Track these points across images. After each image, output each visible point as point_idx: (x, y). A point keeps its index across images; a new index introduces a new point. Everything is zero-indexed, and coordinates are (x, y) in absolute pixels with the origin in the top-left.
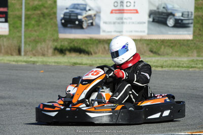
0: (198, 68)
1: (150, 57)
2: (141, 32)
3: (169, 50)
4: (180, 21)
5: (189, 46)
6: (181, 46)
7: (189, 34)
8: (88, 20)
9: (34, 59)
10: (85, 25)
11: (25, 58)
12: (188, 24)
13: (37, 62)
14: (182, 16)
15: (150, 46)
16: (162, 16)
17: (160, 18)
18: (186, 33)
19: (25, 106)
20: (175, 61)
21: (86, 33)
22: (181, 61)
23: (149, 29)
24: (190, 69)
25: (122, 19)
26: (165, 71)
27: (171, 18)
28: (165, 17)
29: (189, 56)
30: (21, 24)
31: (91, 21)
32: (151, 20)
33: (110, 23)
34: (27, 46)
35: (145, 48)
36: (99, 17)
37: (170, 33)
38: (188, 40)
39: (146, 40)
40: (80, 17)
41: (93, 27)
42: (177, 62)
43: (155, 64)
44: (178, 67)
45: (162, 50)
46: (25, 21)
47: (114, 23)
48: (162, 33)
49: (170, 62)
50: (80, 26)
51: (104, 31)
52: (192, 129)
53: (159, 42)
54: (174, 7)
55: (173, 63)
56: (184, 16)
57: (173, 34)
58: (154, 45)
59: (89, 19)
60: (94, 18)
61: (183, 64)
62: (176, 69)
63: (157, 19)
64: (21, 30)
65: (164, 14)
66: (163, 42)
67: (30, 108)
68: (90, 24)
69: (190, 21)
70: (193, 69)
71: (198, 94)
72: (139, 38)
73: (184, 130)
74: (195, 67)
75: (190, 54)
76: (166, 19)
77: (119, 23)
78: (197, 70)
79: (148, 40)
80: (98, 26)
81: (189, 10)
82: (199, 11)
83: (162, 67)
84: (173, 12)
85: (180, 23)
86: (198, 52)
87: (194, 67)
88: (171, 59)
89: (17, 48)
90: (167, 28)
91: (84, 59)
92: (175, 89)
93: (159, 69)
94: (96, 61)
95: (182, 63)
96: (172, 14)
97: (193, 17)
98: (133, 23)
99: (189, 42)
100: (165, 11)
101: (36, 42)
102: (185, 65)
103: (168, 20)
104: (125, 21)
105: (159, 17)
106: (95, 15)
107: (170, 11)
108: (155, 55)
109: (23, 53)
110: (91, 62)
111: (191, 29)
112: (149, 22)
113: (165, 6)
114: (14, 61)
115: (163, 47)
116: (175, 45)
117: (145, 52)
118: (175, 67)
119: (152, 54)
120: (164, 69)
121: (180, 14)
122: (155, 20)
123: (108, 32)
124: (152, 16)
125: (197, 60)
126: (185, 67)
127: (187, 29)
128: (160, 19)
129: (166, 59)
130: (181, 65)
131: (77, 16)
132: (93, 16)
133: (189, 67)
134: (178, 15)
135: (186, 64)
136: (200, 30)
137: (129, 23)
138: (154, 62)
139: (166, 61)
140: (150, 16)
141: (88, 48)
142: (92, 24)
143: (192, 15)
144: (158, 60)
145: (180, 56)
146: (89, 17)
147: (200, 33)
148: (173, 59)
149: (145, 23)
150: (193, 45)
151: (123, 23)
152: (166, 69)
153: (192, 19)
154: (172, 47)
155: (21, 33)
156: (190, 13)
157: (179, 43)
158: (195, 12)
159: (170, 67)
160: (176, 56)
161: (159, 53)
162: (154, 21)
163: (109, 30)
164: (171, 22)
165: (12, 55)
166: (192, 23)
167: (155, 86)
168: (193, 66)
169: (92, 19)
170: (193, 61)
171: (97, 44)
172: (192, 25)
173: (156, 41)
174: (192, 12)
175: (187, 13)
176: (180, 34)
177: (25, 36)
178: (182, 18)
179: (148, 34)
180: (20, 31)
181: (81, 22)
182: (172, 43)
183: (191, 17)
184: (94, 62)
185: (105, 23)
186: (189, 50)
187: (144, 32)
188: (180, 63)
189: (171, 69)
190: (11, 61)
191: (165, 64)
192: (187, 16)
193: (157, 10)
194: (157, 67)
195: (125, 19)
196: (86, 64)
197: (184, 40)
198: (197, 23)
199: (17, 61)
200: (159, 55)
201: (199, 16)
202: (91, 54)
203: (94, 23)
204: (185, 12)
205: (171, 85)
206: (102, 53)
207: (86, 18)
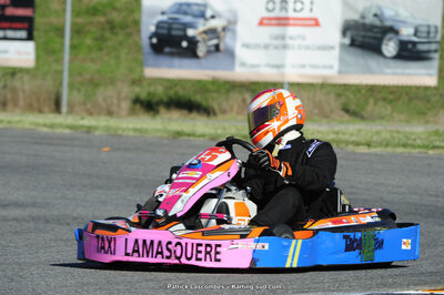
1: (342, 122)
2: (325, 67)
3: (387, 109)
4: (410, 46)
5: (428, 101)
6: (410, 100)
7: (430, 75)
8: (210, 39)
9: (88, 122)
10: (201, 50)
11: (70, 120)
12: (429, 51)
13: (95, 128)
14: (415, 34)
15: (343, 98)
16: (371, 34)
17: (366, 37)
18: (423, 71)
19: (68, 224)
20: (398, 132)
21: (202, 68)
22: (413, 133)
23: (341, 61)
24: (431, 152)
25: (283, 37)
26: (376, 155)
27: (390, 39)
28: (379, 35)
29: (427, 122)
30: (63, 44)
31: (215, 42)
32: (347, 41)
33: (257, 46)
34: (75, 93)
35: (333, 103)
36: (234, 32)
37: (387, 71)
38: (427, 88)
39: (334, 85)
40: (190, 32)
41: (218, 55)
42: (401, 136)
43: (354, 138)
44: (405, 145)
45: (369, 108)
46: (72, 39)
47: (266, 47)
48: (370, 71)
49: (386, 135)
50: (191, 52)
51: (243, 64)
52: (432, 283)
53: (363, 91)
54: (398, 15)
55: (394, 138)
56: (419, 34)
57: (395, 74)
58: (352, 96)
59: (210, 36)
60: (222, 34)
61: (415, 140)
62: (400, 150)
63: (360, 39)
64: (62, 58)
65: (375, 30)
66: (372, 89)
68: (213, 48)
69: (433, 47)
70: (437, 152)
72: (320, 81)
73: (415, 285)
74: (442, 147)
75: (432, 119)
76: (380, 41)
77: (276, 47)
79: (340, 86)
80: (231, 54)
81: (431, 23)
83: (369, 145)
84: (397, 26)
85: (410, 51)
87: (437, 147)
88: (389, 128)
89: (53, 97)
90: (381, 60)
91: (198, 125)
93: (363, 149)
94: (224, 128)
95: (413, 137)
96: (393, 30)
97: (439, 38)
98: (308, 48)
99: (429, 93)
100: (377, 22)
101: (94, 84)
102: (419, 142)
103: (385, 42)
104: (289, 42)
105: (364, 37)
106: (224, 29)
107: (388, 23)
108: (353, 118)
109: (64, 109)
110: (213, 132)
111: (435, 64)
112: (343, 46)
113: (379, 12)
114: (45, 125)
115: (371, 101)
116: (397, 99)
117: (332, 111)
118: (398, 145)
119: (346, 117)
120: (373, 150)
121: (412, 31)
122: (357, 43)
123: (253, 66)
124: (349, 34)
126: (419, 147)
127: (425, 63)
128: (367, 40)
129: (379, 128)
130: (410, 142)
131: (185, 30)
132: (220, 29)
133: (427, 147)
134: (407, 33)
135: (420, 139)
137: (300, 47)
138: (352, 135)
139: (378, 133)
140: (344, 33)
141: (207, 100)
142: (217, 48)
143: (436, 32)
144: (359, 131)
145: (407, 122)
146: (212, 32)
148: (394, 129)
149: (332, 48)
150: (437, 98)
151: (285, 47)
152: (378, 150)
153: (437, 42)
154: (391, 101)
155: (62, 64)
156: (432, 29)
157: (407, 94)
159: (387, 145)
160: (400, 121)
161: (364, 113)
162: (353, 44)
163: (254, 62)
164: (390, 48)
165: (41, 111)
166: (436, 51)
167: (352, 187)
168: (438, 143)
169: (218, 38)
170: (436, 133)
171: (228, 91)
172: (436, 56)
173: (358, 88)
174: (436, 27)
175: (425, 29)
176: (414, 74)
177: (71, 75)
178: (415, 39)
179: (340, 72)
180: (59, 61)
181: (193, 42)
182: (392, 93)
183: (435, 37)
184: (220, 132)
185: (247, 46)
186: (429, 109)
187: (331, 67)
188: (408, 138)
189: (389, 150)
190: (37, 124)
191: (375, 138)
192: (425, 35)
193: (361, 21)
194: (357, 144)
195: (291, 38)
196: (203, 136)
197: (418, 88)
199: (52, 126)
200: (362, 118)
202: (215, 114)
203: (222, 47)
204: (421, 26)
205: (388, 185)
206: (238, 113)
207: (204, 36)
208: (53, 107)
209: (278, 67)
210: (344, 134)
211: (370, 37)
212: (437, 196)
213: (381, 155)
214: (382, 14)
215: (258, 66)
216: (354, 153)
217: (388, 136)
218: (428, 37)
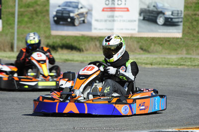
0: (187, 66)
1: (140, 54)
2: (131, 29)
3: (159, 48)
4: (170, 20)
5: (178, 44)
6: (170, 44)
7: (179, 33)
8: (80, 18)
10: (77, 23)
12: (178, 22)
14: (172, 15)
15: (140, 44)
16: (152, 15)
17: (150, 16)
18: (175, 31)
19: (17, 101)
20: (165, 58)
21: (77, 30)
22: (171, 59)
23: (139, 27)
24: (179, 67)
25: (113, 16)
26: (155, 68)
27: (161, 17)
28: (155, 15)
29: (178, 54)
30: (14, 21)
31: (83, 19)
32: (142, 18)
33: (101, 21)
34: (20, 43)
35: (135, 46)
36: (91, 14)
37: (160, 31)
38: (177, 38)
39: (136, 38)
40: (72, 15)
41: (84, 24)
42: (166, 60)
43: (145, 61)
44: (168, 64)
45: (152, 48)
46: (18, 18)
47: (106, 21)
48: (152, 31)
49: (159, 60)
50: (72, 23)
51: (95, 29)
52: (179, 126)
53: (149, 40)
54: (164, 6)
55: (163, 61)
56: (173, 14)
57: (163, 32)
58: (144, 43)
59: (80, 16)
60: (86, 15)
61: (172, 62)
62: (166, 66)
63: (148, 17)
64: (14, 27)
65: (154, 13)
66: (153, 39)
67: (21, 104)
68: (82, 22)
69: (180, 20)
70: (182, 67)
71: (186, 91)
72: (130, 36)
73: (172, 127)
74: (184, 65)
75: (180, 52)
76: (156, 17)
77: (110, 21)
78: (186, 67)
79: (139, 38)
80: (90, 24)
81: (179, 9)
82: (188, 10)
83: (151, 64)
84: (163, 11)
85: (170, 22)
86: (187, 50)
87: (182, 65)
88: (161, 57)
89: (10, 44)
90: (157, 26)
91: (75, 56)
92: (164, 86)
93: (149, 66)
94: (87, 57)
96: (162, 13)
97: (182, 16)
98: (124, 21)
99: (178, 40)
100: (155, 9)
102: (174, 62)
103: (158, 18)
104: (115, 19)
105: (149, 16)
106: (87, 13)
107: (160, 10)
108: (145, 52)
109: (15, 49)
110: (82, 59)
111: (181, 28)
112: (139, 20)
113: (155, 5)
114: (6, 57)
115: (153, 44)
116: (164, 43)
117: (135, 50)
118: (164, 64)
119: (142, 52)
120: (153, 66)
121: (170, 13)
122: (146, 19)
123: (100, 29)
124: (142, 14)
125: (186, 58)
126: (174, 65)
127: (177, 27)
128: (150, 17)
129: (156, 56)
130: (170, 63)
131: (69, 14)
132: (85, 13)
133: (178, 65)
134: (168, 14)
135: (174, 61)
136: (189, 28)
137: (120, 21)
138: (144, 60)
139: (155, 59)
140: (140, 14)
141: (79, 45)
142: (84, 21)
143: (181, 13)
144: (147, 58)
145: (169, 54)
146: (81, 14)
147: (190, 31)
148: (163, 57)
149: (135, 21)
150: (182, 43)
151: (114, 21)
152: (156, 66)
153: (181, 18)
154: (161, 45)
156: (180, 12)
157: (169, 41)
158: (184, 11)
159: (160, 64)
160: (166, 53)
161: (149, 50)
162: (144, 19)
164: (161, 21)
165: (5, 51)
166: (181, 22)
167: (144, 83)
168: (182, 63)
169: (84, 17)
170: (182, 58)
171: (89, 41)
172: (181, 24)
173: (147, 39)
174: (181, 11)
175: (176, 12)
176: (172, 32)
177: (18, 33)
178: (172, 17)
179: (139, 32)
180: (13, 28)
181: (73, 19)
182: (162, 41)
184: (85, 59)
185: (97, 20)
186: (179, 48)
187: (134, 29)
188: (169, 61)
189: (161, 66)
190: (3, 57)
191: (154, 61)
192: (176, 15)
193: (148, 9)
194: (146, 64)
195: (116, 17)
196: (77, 61)
197: (173, 38)
198: (186, 21)
199: (10, 58)
200: (149, 52)
201: (189, 15)
202: (83, 51)
203: (86, 21)
205: (160, 82)
206: (93, 50)
207: (78, 16)
208: (10, 49)
209: (111, 30)
210: (140, 59)
211: (152, 16)
212: (182, 87)
213: (157, 69)
214: (157, 6)
215: (102, 29)
216: (145, 68)
217: (160, 60)
218: (178, 16)
